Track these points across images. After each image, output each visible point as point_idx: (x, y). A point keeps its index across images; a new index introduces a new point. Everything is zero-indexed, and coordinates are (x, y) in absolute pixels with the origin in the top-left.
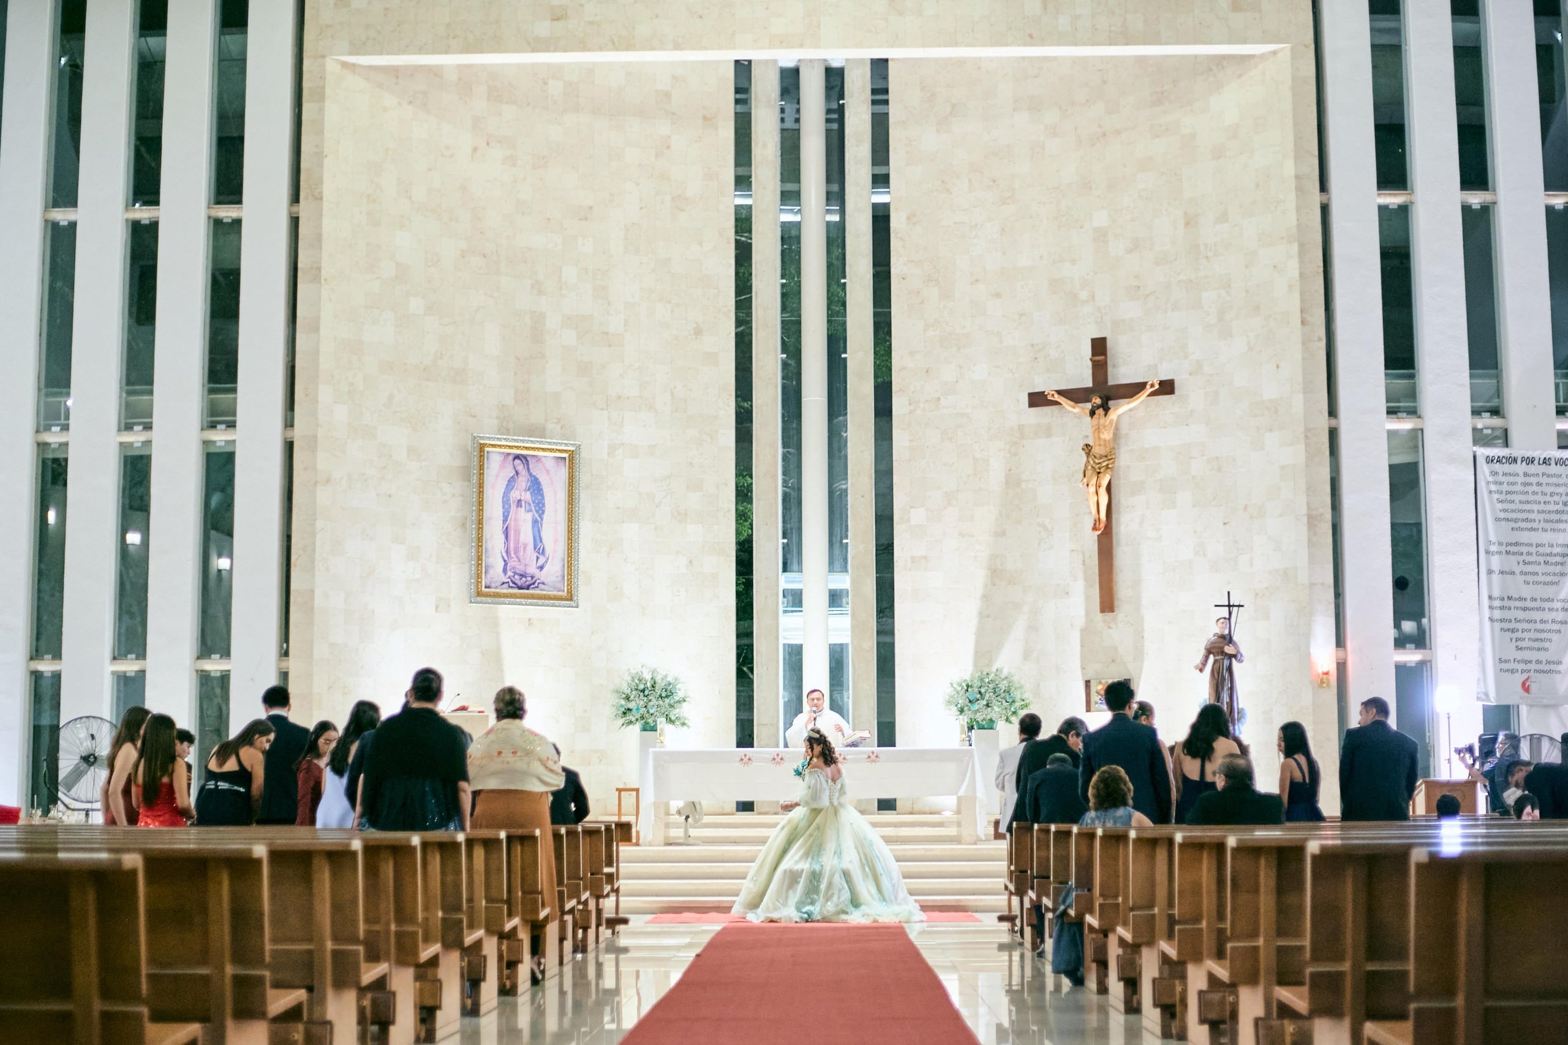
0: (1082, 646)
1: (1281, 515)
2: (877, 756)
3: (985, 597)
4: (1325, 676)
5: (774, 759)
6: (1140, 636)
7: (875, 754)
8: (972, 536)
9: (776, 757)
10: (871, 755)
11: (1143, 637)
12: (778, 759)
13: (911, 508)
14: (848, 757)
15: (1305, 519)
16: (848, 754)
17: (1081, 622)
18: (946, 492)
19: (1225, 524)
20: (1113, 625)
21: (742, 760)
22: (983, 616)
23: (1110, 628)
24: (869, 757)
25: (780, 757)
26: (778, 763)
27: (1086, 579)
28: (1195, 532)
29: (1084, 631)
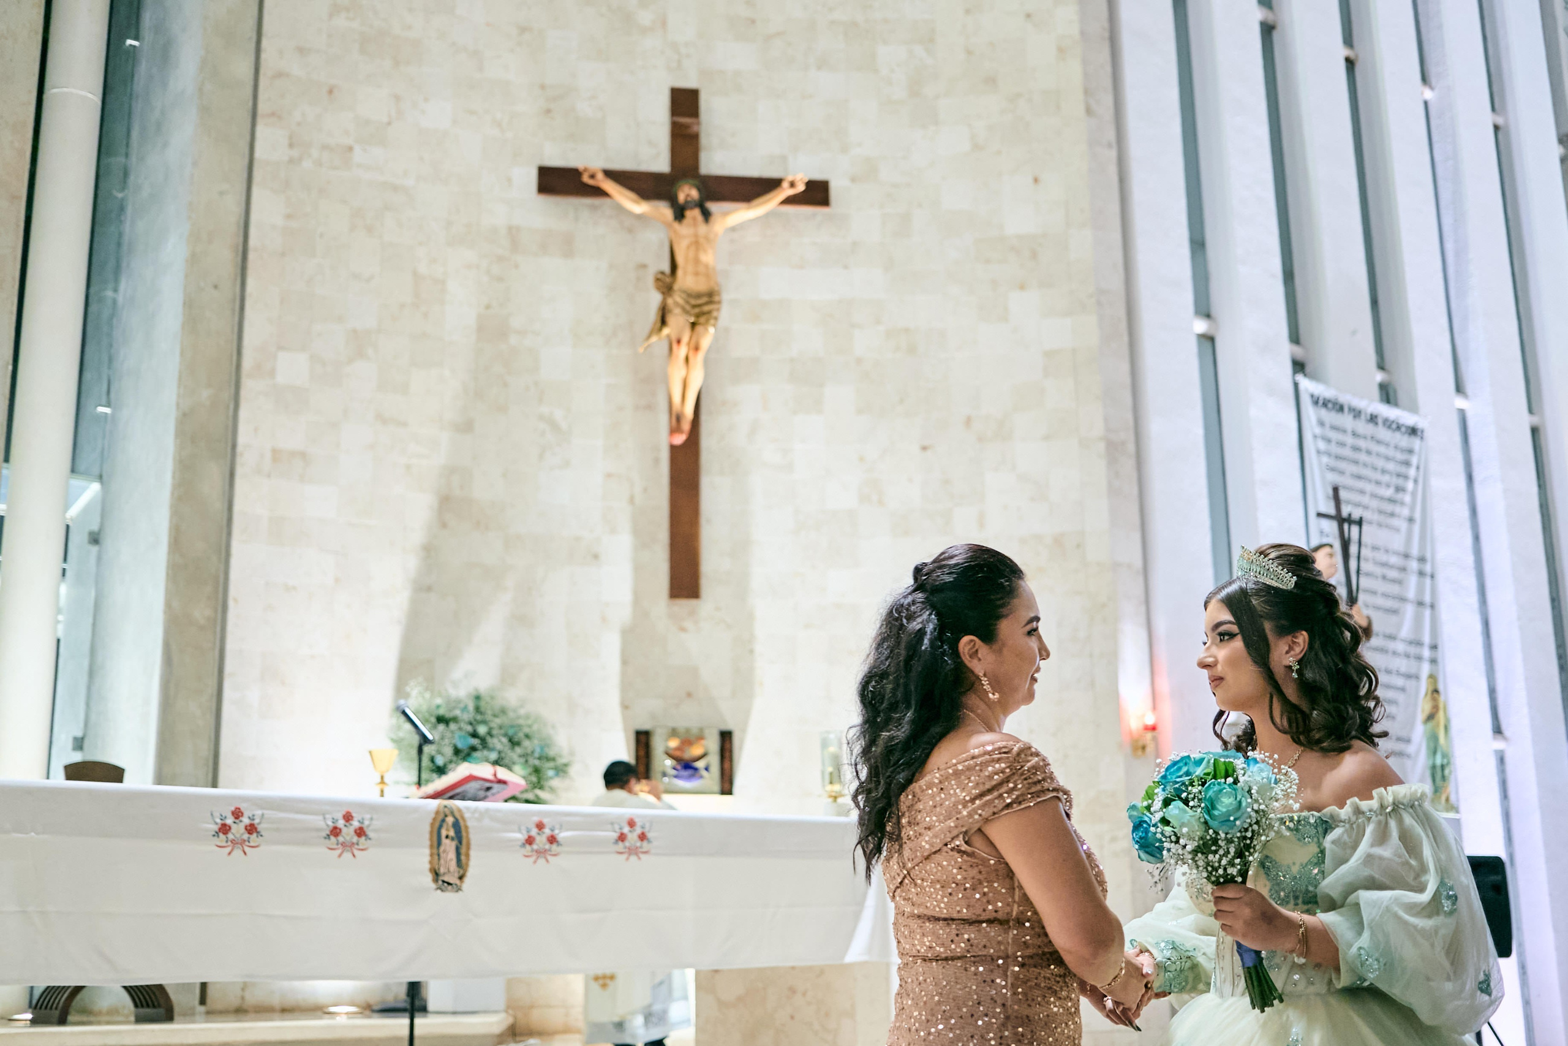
0: (625, 662)
1: (1047, 438)
2: (643, 837)
3: (429, 550)
4: (1149, 735)
5: (335, 832)
6: (744, 647)
7: (638, 831)
8: (404, 424)
9: (341, 823)
10: (626, 830)
11: (751, 651)
12: (348, 833)
13: (281, 348)
14: (562, 835)
15: (1101, 446)
16: (561, 828)
17: (622, 612)
18: (355, 331)
19: (924, 448)
20: (688, 624)
21: (224, 829)
22: (422, 588)
23: (683, 629)
24: (622, 838)
25: (356, 824)
26: (347, 846)
27: (636, 532)
28: (861, 459)
29: (629, 635)
